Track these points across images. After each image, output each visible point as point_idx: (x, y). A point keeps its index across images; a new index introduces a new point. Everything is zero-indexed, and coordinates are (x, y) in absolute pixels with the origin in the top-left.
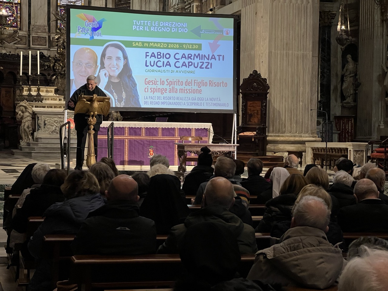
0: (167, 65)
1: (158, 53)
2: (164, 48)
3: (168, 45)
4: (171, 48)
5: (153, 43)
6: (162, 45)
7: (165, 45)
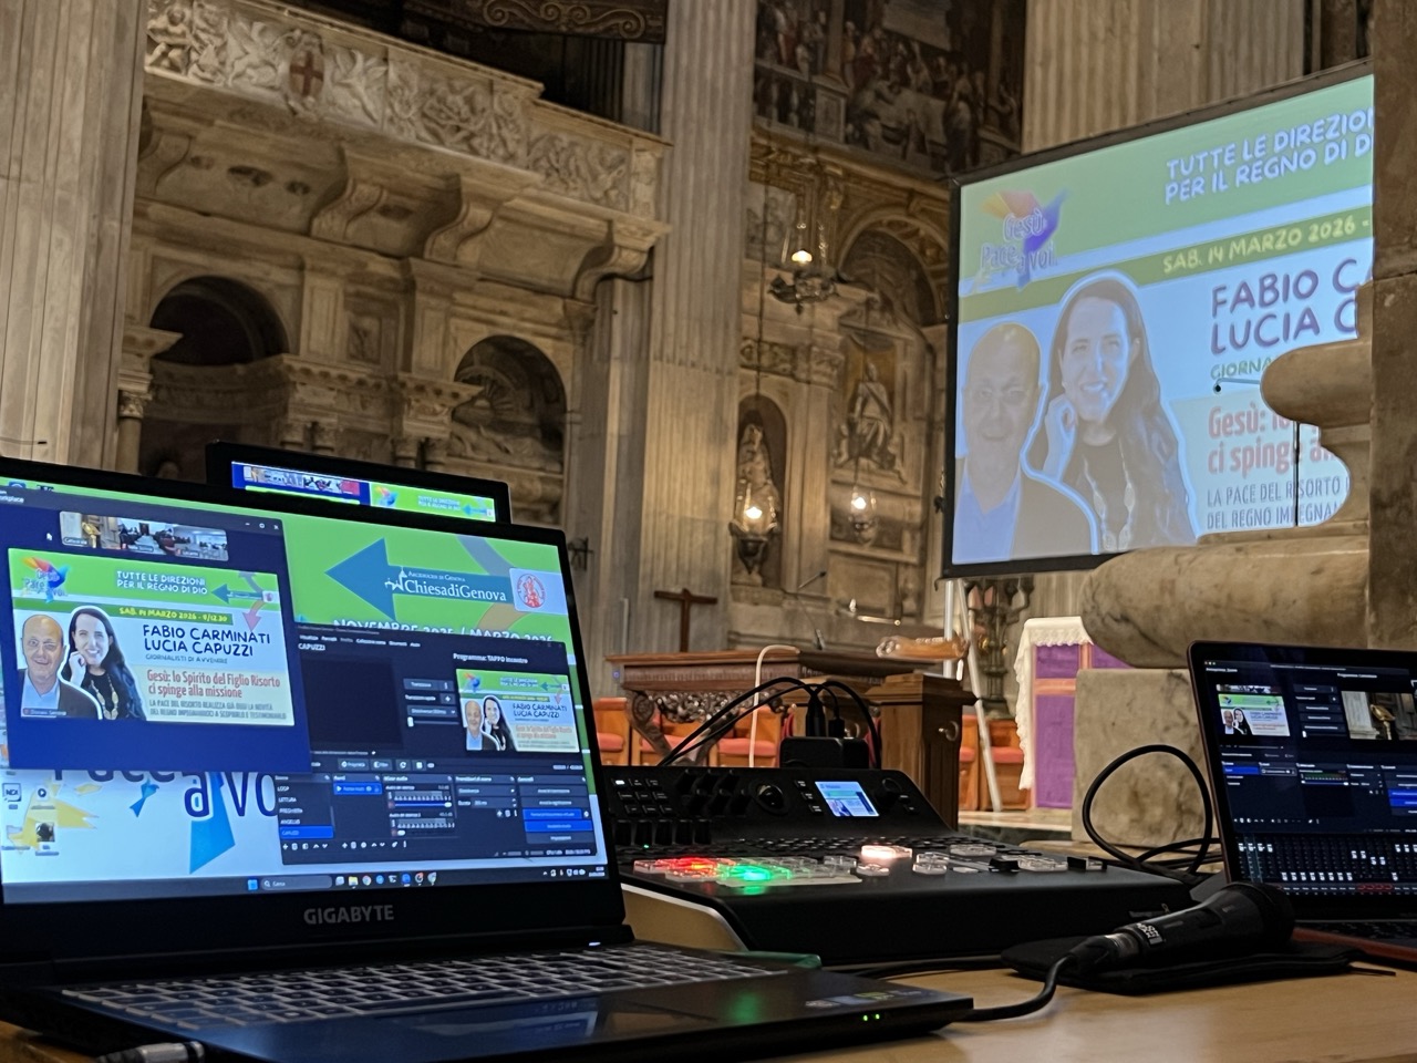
0: (1302, 327)
1: (1262, 280)
2: (1289, 251)
3: (1307, 233)
4: (1321, 244)
5: (1243, 242)
6: (1282, 239)
7: (1295, 237)
